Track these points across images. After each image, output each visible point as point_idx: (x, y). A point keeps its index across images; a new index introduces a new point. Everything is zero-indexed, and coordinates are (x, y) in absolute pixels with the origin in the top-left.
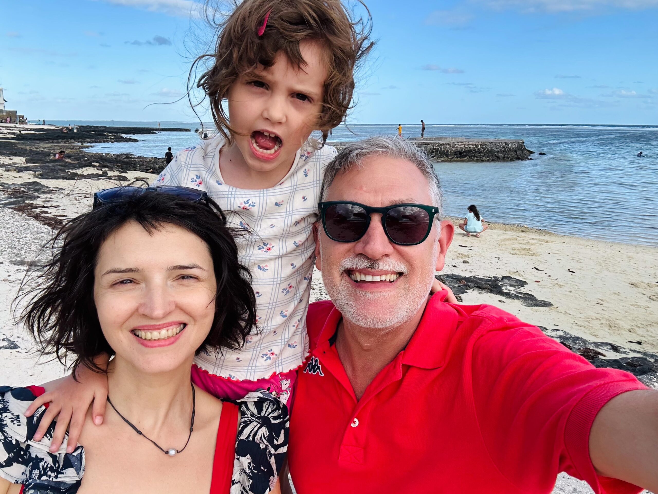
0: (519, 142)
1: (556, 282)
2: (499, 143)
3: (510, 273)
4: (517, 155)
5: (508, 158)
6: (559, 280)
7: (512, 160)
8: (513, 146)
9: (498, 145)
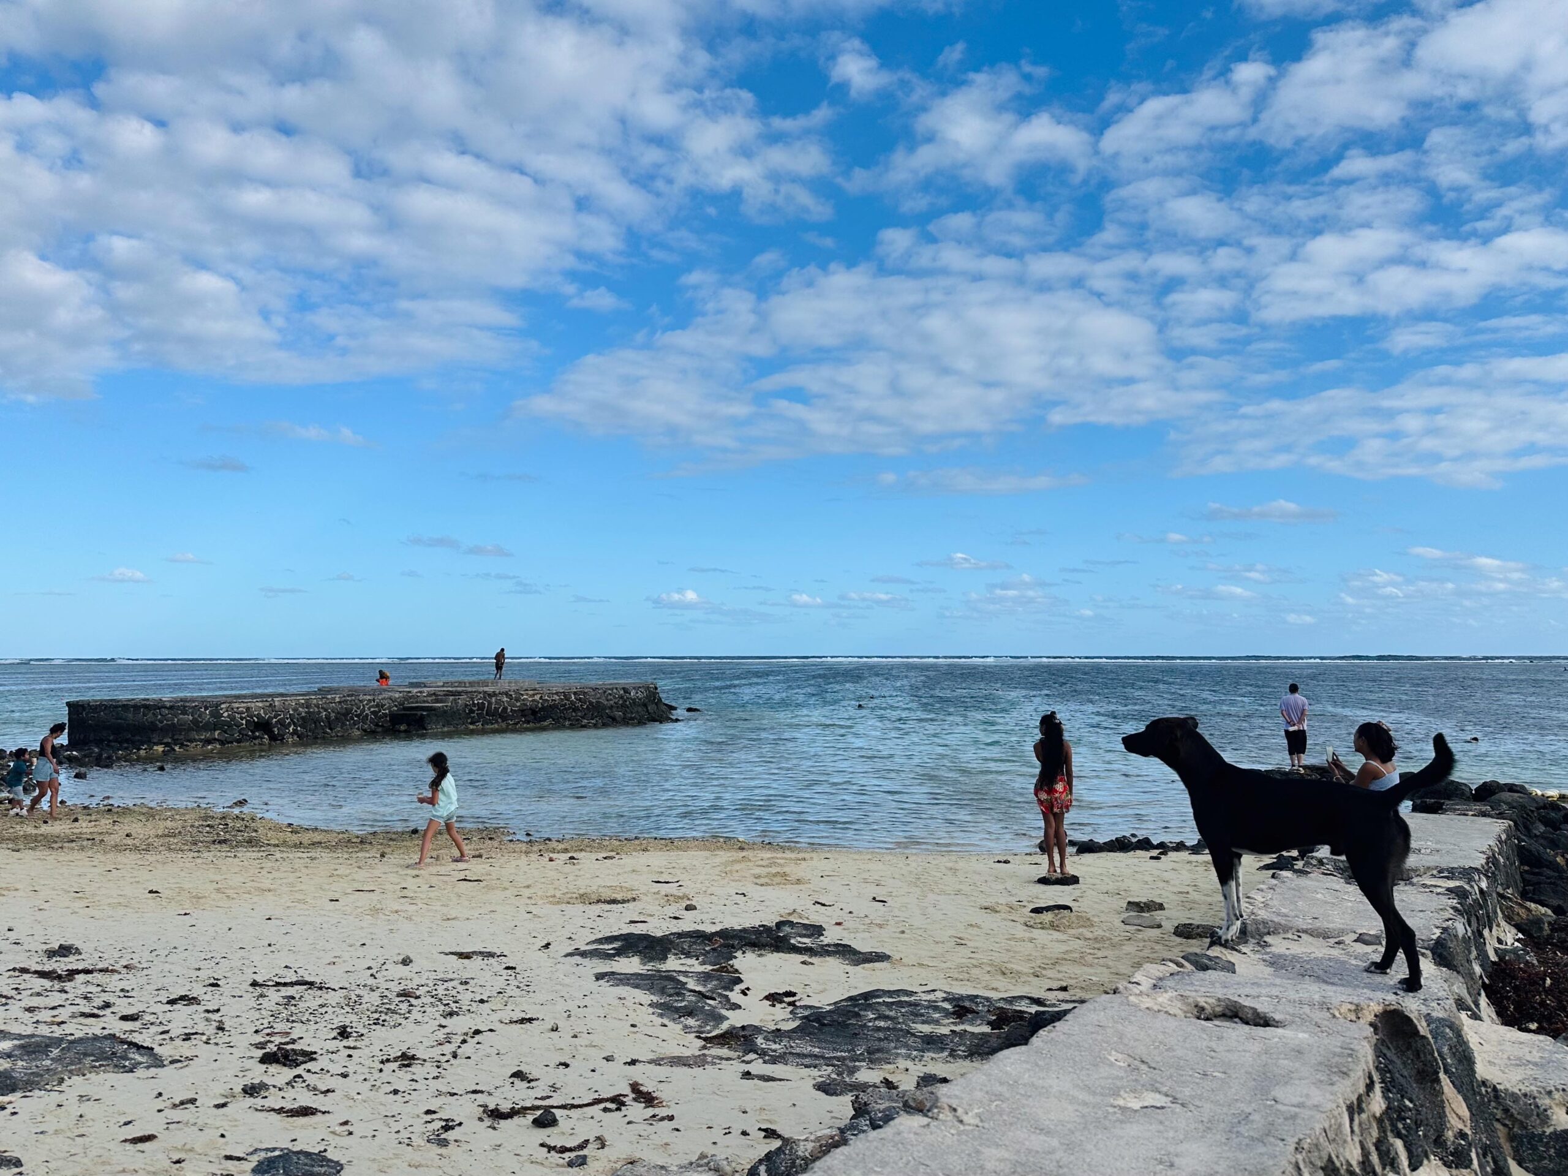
0: (648, 687)
1: (867, 921)
2: (612, 689)
3: (782, 916)
4: (649, 713)
5: (632, 719)
6: (871, 917)
7: (641, 723)
8: (640, 695)
9: (610, 694)
